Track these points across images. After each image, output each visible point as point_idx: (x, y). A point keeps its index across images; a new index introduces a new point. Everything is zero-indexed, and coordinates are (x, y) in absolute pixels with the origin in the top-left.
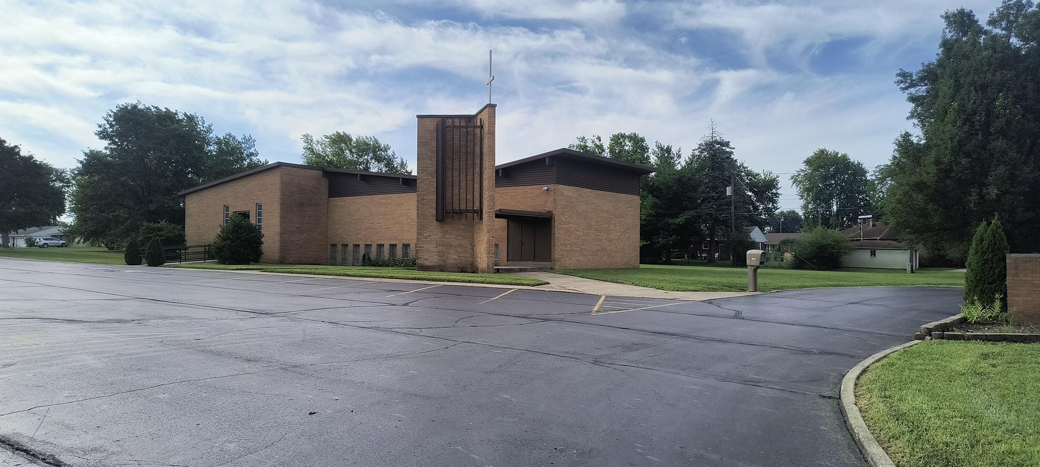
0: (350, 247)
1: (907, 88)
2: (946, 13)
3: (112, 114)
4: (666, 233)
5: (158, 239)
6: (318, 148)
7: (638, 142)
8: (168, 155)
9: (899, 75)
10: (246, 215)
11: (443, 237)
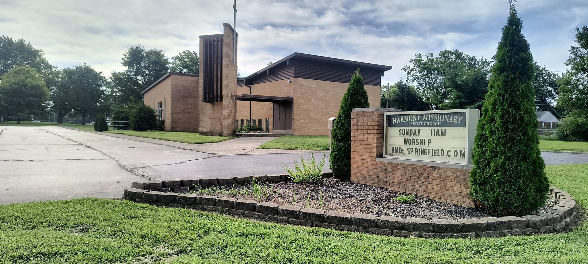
7: (459, 55)
10: (161, 104)
11: (214, 113)
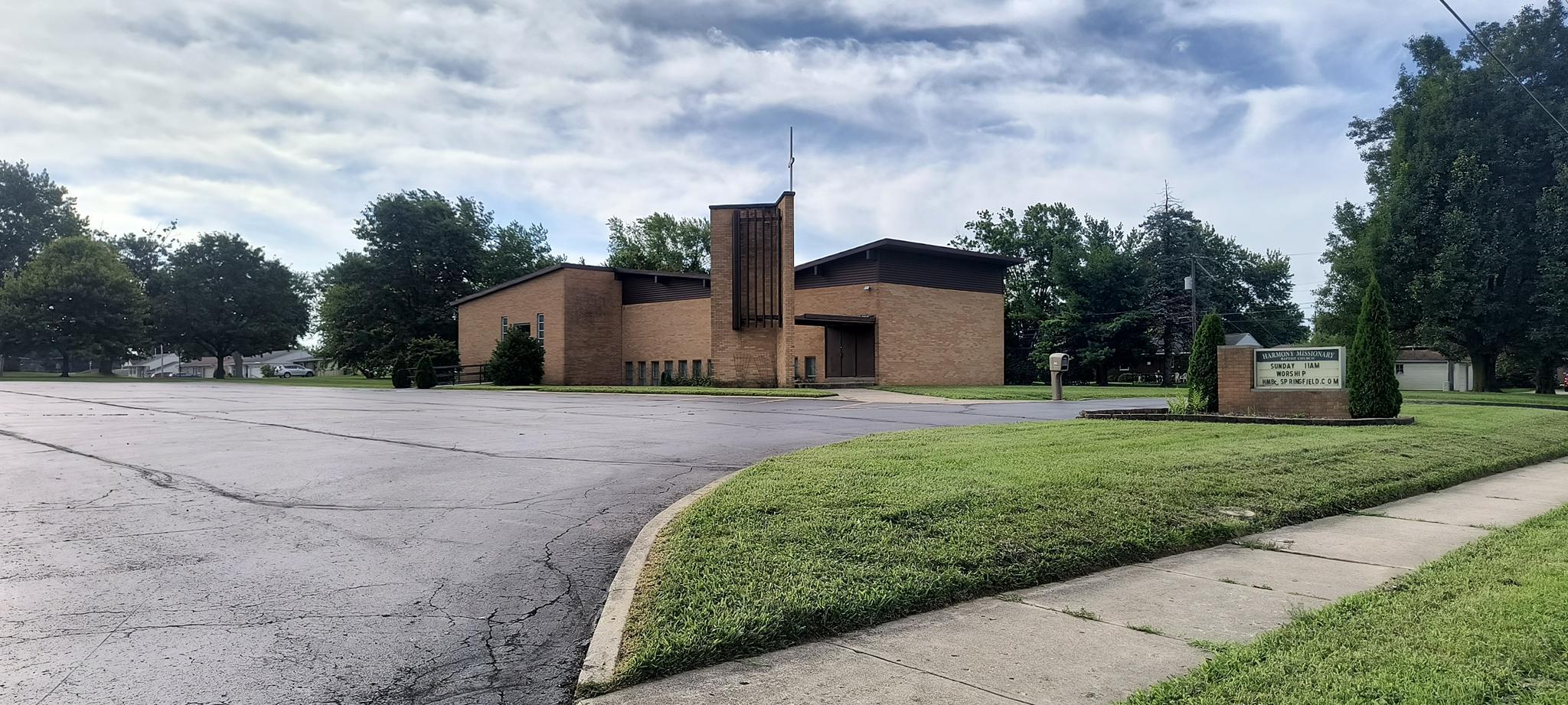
0: (649, 365)
1: (1363, 142)
2: (1412, 41)
3: (372, 207)
4: (1097, 344)
5: (428, 358)
6: (629, 236)
7: (1065, 214)
8: (438, 256)
9: (1351, 125)
10: (526, 328)
11: (742, 348)
